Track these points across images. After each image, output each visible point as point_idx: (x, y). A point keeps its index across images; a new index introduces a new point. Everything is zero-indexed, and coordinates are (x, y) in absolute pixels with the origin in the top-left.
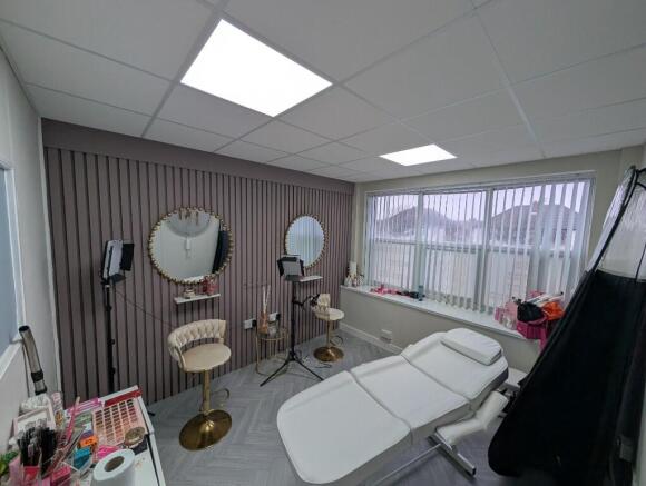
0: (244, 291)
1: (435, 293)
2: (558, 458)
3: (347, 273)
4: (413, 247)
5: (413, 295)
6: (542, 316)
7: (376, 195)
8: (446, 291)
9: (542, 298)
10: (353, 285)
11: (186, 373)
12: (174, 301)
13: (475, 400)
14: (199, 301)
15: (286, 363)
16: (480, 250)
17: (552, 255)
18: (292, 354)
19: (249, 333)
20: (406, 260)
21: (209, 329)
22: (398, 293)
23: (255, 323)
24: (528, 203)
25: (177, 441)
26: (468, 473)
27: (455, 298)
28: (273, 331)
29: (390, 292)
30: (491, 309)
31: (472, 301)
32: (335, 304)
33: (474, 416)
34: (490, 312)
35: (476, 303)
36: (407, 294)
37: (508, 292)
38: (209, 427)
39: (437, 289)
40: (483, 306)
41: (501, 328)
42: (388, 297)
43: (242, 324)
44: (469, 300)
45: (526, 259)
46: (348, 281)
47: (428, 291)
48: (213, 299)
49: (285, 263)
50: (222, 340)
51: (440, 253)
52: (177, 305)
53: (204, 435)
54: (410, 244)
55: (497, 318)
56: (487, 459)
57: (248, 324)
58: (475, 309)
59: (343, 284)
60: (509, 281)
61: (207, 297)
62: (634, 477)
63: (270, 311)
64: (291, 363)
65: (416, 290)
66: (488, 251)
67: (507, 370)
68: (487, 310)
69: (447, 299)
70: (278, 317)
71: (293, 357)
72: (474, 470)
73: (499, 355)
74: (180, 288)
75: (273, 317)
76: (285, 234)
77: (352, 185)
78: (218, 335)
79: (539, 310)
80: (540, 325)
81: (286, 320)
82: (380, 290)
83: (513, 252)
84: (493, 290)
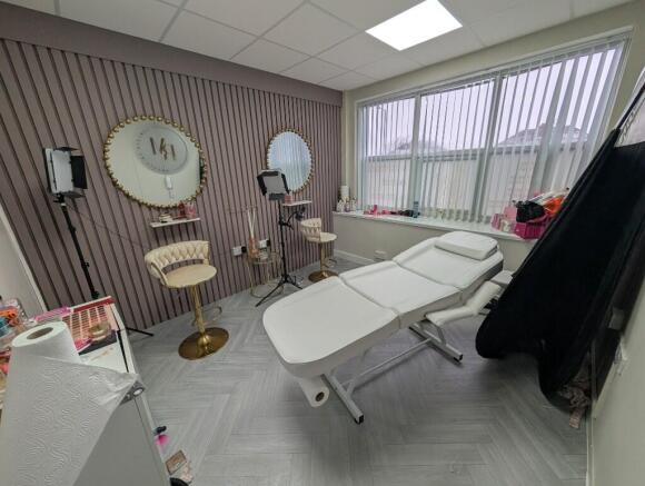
0: (228, 216)
1: (431, 209)
2: (543, 342)
3: (339, 197)
4: (409, 162)
5: (408, 213)
6: (543, 214)
7: (366, 105)
8: (442, 205)
9: (545, 196)
10: (346, 210)
11: (170, 289)
12: (151, 227)
13: (465, 289)
14: (179, 225)
15: (280, 285)
16: (482, 155)
17: (562, 149)
18: (285, 276)
19: (240, 259)
20: (401, 178)
21: (192, 250)
22: (393, 213)
23: (244, 250)
24: (535, 127)
25: (177, 354)
26: (455, 359)
27: (451, 211)
28: (264, 256)
29: (384, 213)
30: (488, 218)
31: (470, 213)
32: (328, 227)
33: (464, 304)
34: (487, 222)
35: (473, 214)
36: (401, 213)
37: (508, 198)
38: (205, 339)
39: (432, 205)
40: (480, 217)
41: (499, 233)
42: (381, 217)
43: (231, 251)
44: (466, 213)
45: (533, 157)
46: (340, 206)
47: (423, 209)
48: (193, 223)
49: (266, 179)
50: (206, 261)
51: (437, 165)
52: (155, 229)
53: (203, 346)
54: (406, 158)
55: (494, 225)
56: (474, 344)
57: (237, 251)
58: (471, 221)
59: (335, 209)
60: (511, 186)
61: (185, 221)
62: (622, 340)
63: (259, 237)
64: (285, 285)
65: (411, 208)
66: (491, 154)
67: (502, 262)
68: (484, 219)
69: (443, 214)
70: (269, 243)
71: (286, 279)
72: (461, 357)
73: (494, 250)
74: (155, 213)
75: (263, 244)
76: (266, 153)
77: (340, 94)
78: (201, 256)
79: (542, 207)
80: (540, 224)
81: (277, 247)
82: (373, 212)
83: (518, 152)
84: (492, 198)
